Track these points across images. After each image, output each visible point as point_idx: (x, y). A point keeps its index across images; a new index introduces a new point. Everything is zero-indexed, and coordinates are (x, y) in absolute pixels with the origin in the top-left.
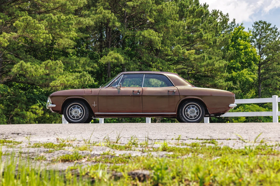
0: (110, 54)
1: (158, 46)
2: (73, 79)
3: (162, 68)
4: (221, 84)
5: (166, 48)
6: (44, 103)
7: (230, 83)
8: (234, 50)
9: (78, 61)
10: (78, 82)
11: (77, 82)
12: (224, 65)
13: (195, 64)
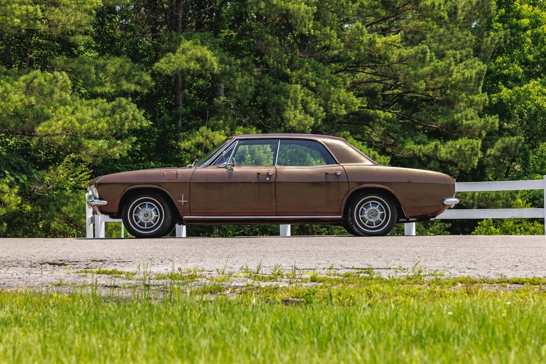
0: (183, 49)
1: (305, 26)
2: (95, 118)
3: (317, 84)
4: (469, 122)
5: (325, 31)
6: (22, 177)
7: (493, 121)
8: (505, 29)
9: (103, 68)
10: (106, 125)
11: (103, 124)
12: (477, 74)
13: (403, 71)
